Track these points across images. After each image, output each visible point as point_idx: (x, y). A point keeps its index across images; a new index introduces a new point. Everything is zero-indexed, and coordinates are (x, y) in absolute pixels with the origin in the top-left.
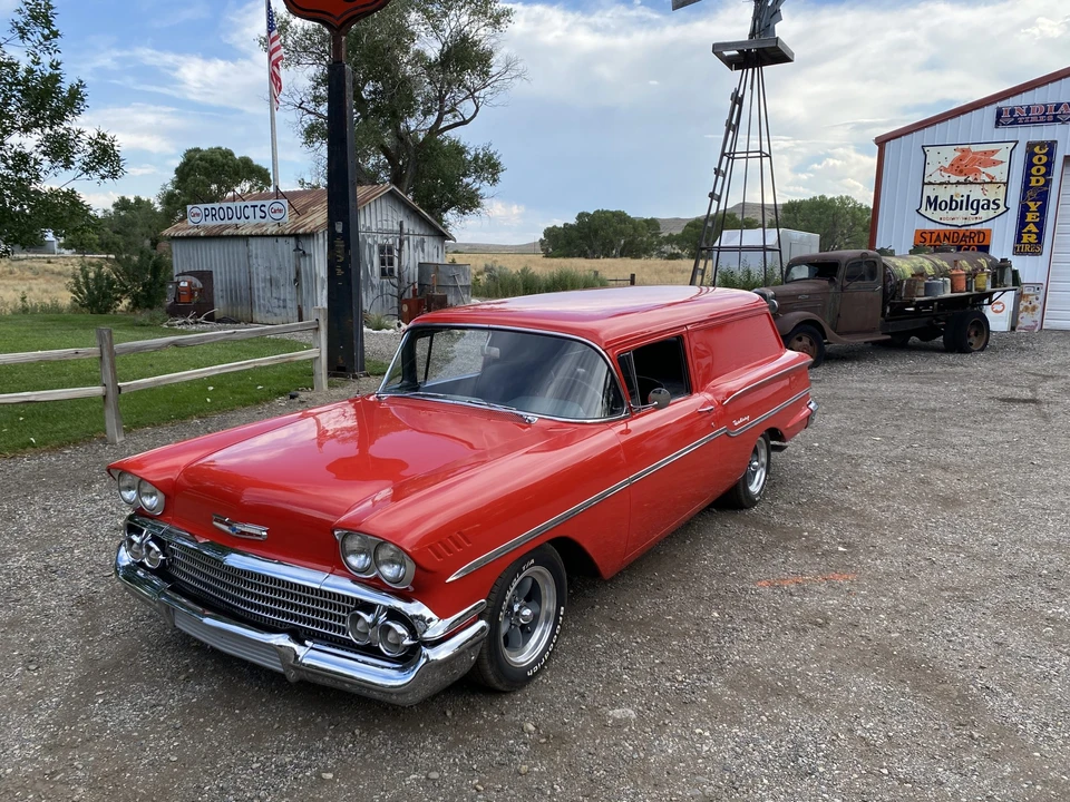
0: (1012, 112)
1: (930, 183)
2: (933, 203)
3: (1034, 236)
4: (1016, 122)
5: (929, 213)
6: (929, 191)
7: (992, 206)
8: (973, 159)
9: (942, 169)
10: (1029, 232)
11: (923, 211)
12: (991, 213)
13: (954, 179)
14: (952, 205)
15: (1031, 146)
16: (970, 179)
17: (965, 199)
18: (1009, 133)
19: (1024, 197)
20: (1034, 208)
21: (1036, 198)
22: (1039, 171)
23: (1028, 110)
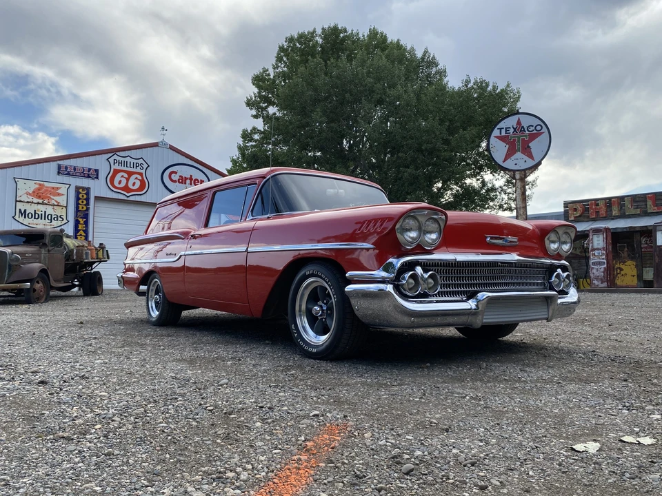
0: (66, 168)
1: (20, 201)
2: (24, 213)
3: (84, 238)
4: (68, 174)
5: (21, 219)
6: (19, 206)
7: (59, 219)
8: (46, 191)
9: (28, 194)
10: (81, 235)
11: (17, 217)
12: (59, 223)
13: (36, 200)
14: (35, 215)
15: (77, 188)
16: (46, 202)
17: (43, 213)
18: (65, 179)
19: (76, 216)
20: (82, 222)
21: (82, 216)
22: (83, 202)
23: (75, 169)
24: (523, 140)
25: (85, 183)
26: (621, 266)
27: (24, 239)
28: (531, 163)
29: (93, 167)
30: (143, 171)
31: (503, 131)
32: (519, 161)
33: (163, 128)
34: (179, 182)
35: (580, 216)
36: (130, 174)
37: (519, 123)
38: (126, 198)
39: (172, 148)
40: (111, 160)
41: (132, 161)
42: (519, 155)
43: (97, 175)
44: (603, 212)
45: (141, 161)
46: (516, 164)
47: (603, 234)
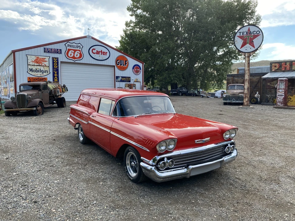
0: (48, 49)
1: (30, 65)
2: (31, 70)
3: (57, 80)
4: (49, 52)
5: (31, 73)
6: (29, 67)
7: (46, 72)
8: (40, 60)
9: (32, 61)
10: (56, 79)
12: (46, 74)
13: (36, 64)
14: (36, 71)
15: (53, 58)
16: (40, 65)
17: (39, 70)
18: (48, 54)
19: (53, 70)
20: (56, 73)
21: (56, 71)
22: (56, 64)
23: (51, 50)
24: (250, 38)
25: (56, 55)
26: (291, 97)
27: (32, 87)
28: (253, 49)
29: (59, 48)
30: (81, 49)
31: (241, 34)
32: (248, 48)
33: (88, 29)
34: (96, 54)
35: (277, 69)
36: (75, 51)
37: (249, 30)
38: (74, 62)
39: (93, 38)
40: (67, 45)
41: (76, 45)
42: (248, 45)
43: (61, 52)
44: (288, 68)
45: (79, 45)
46: (246, 50)
47: (284, 82)
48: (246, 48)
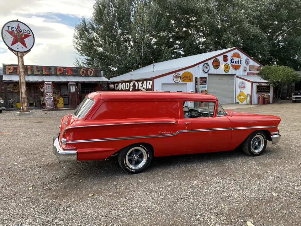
24: (21, 36)
37: (18, 26)
42: (19, 44)
46: (18, 48)
47: (51, 86)
48: (18, 47)
